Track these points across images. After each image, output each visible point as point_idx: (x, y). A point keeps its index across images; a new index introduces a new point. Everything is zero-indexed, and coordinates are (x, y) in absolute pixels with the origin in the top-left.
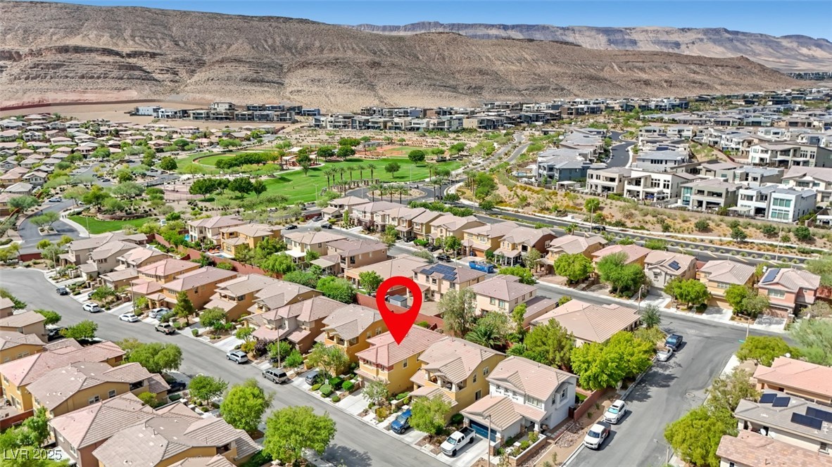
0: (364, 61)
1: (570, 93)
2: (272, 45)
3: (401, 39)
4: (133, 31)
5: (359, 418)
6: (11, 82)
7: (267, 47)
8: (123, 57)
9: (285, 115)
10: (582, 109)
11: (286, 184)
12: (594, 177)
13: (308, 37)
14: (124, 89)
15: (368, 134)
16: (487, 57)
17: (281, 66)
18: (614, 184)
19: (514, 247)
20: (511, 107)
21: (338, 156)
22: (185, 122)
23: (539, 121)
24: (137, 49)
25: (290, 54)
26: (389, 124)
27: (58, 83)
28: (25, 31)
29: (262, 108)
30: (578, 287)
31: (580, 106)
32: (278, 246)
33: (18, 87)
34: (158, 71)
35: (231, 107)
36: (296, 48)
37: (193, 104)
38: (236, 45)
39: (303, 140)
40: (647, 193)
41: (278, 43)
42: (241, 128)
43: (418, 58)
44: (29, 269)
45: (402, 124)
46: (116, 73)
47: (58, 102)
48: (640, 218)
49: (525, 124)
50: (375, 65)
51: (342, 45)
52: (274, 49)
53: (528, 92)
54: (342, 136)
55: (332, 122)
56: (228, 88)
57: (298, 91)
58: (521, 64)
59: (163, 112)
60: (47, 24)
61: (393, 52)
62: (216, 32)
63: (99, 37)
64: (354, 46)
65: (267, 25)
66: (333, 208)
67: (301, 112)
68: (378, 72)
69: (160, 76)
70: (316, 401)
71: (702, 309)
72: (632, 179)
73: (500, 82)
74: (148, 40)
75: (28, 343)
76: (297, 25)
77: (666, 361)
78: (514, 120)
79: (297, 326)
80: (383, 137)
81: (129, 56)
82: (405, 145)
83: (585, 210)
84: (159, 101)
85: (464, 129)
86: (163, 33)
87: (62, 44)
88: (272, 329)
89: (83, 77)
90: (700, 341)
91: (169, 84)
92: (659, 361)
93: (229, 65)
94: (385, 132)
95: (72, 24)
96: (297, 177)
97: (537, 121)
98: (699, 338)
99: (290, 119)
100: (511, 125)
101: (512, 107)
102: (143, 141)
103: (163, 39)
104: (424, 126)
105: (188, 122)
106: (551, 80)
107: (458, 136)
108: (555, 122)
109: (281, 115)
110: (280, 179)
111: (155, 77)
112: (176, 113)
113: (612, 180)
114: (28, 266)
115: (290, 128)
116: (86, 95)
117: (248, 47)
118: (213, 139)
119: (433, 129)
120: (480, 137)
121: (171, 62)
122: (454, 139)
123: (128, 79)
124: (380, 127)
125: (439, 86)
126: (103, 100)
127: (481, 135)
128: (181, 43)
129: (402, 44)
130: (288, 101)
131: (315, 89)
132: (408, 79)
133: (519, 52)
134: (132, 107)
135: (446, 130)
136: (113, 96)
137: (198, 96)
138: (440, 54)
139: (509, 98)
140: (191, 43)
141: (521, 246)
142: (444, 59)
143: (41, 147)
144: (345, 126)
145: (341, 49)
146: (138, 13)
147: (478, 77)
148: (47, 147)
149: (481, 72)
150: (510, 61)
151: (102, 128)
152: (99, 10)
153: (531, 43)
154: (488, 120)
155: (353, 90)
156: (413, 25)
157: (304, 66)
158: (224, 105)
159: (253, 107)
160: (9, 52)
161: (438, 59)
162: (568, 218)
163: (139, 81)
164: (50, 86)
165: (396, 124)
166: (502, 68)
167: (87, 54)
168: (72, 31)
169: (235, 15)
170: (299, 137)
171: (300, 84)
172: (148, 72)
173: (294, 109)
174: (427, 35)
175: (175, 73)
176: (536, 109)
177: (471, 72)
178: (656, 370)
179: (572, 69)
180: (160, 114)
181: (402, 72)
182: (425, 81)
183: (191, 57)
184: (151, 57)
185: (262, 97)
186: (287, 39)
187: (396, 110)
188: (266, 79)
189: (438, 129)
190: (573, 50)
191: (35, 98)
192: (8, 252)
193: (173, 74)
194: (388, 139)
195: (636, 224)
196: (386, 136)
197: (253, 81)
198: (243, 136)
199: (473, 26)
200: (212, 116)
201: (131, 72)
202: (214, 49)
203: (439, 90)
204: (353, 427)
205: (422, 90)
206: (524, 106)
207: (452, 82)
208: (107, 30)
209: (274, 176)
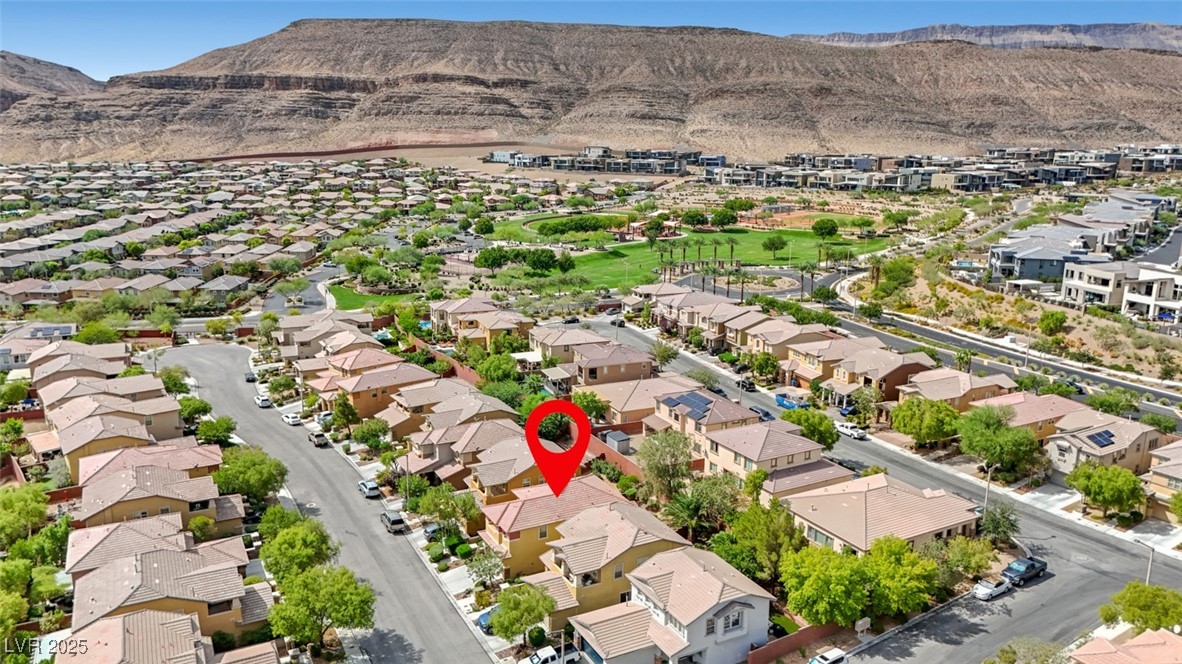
0: (807, 86)
1: (1153, 134)
2: (679, 67)
3: (872, 53)
4: (506, 52)
5: (453, 600)
6: (360, 119)
7: (672, 69)
8: (488, 87)
9: (673, 164)
10: (1161, 162)
11: (618, 260)
12: (1076, 275)
13: (731, 54)
14: (483, 128)
15: (775, 193)
16: (1012, 78)
17: (687, 95)
18: (1106, 290)
19: (853, 378)
20: (1033, 157)
21: (713, 225)
22: (542, 172)
23: (1071, 180)
24: (506, 77)
25: (702, 79)
26: (811, 180)
27: (409, 120)
28: (385, 56)
29: (646, 155)
30: (931, 455)
31: (1157, 157)
32: (515, 345)
33: (367, 125)
34: (527, 105)
35: (607, 152)
36: (712, 70)
37: (561, 148)
38: (631, 68)
39: (682, 200)
40: (1161, 309)
41: (688, 64)
42: (608, 183)
43: (894, 80)
44: (242, 346)
45: (830, 179)
46: (476, 108)
47: (407, 144)
48: (1132, 351)
49: (1044, 185)
50: (822, 91)
51: (779, 64)
52: (682, 73)
53: (1074, 133)
54: (738, 196)
55: (728, 175)
56: (608, 127)
57: (703, 131)
58: (1071, 87)
59: (519, 158)
60: (410, 47)
61: (855, 72)
62: (608, 51)
63: (465, 61)
64: (797, 64)
65: (677, 39)
66: (637, 297)
67: (697, 161)
68: (824, 103)
69: (530, 111)
70: (418, 565)
71: (1132, 521)
72: (1140, 283)
73: (1027, 119)
74: (522, 64)
75: (130, 435)
76: (719, 38)
77: (987, 601)
78: (1023, 177)
79: (451, 458)
80: (796, 198)
81: (496, 85)
82: (829, 211)
83: (1039, 331)
84: (521, 144)
85: (929, 190)
86: (541, 55)
87: (421, 72)
88: (420, 457)
89: (438, 113)
90: (1083, 577)
91: (538, 121)
92: (975, 597)
93: (616, 95)
94: (803, 192)
95: (437, 46)
96: (639, 252)
97: (1066, 179)
98: (1085, 571)
99: (678, 171)
100: (1014, 186)
101: (1036, 156)
102: (478, 196)
103: (541, 62)
104: (864, 183)
105: (548, 173)
106: (1123, 112)
107: (914, 200)
108: (1100, 181)
109: (667, 164)
110: (611, 253)
111: (523, 113)
112: (534, 160)
113: (1105, 282)
114: (242, 343)
115: (675, 181)
116: (440, 135)
117: (646, 70)
118: (565, 196)
119: (878, 188)
120: (952, 202)
121: (545, 92)
122: (907, 204)
123: (490, 114)
124: (797, 183)
125: (918, 122)
126: (457, 143)
127: (955, 199)
128: (562, 67)
129: (871, 60)
130: (686, 146)
131: (726, 128)
132: (869, 112)
133: (1071, 68)
134: (486, 152)
135: (898, 190)
136: (469, 137)
137: (569, 138)
138: (932, 74)
139: (1039, 141)
140: (575, 68)
141: (863, 379)
142: (936, 81)
143: (363, 199)
144: (745, 181)
145: (776, 69)
146: (515, 29)
147: (990, 108)
148: (369, 199)
149: (996, 101)
150: (1051, 83)
151: (441, 178)
152: (470, 27)
153: (1095, 54)
154: (973, 177)
155: (782, 129)
156: (915, 30)
157: (717, 95)
158: (596, 150)
159: (634, 153)
160: (364, 82)
161: (926, 82)
162: (1005, 342)
163: (502, 118)
164: (401, 124)
165: (822, 179)
166: (1034, 94)
167: (447, 84)
168: (436, 54)
169: (636, 27)
170: (680, 196)
171: (706, 121)
172: (516, 107)
173: (689, 155)
174: (915, 45)
175: (548, 107)
176: (1077, 159)
177: (978, 102)
178: (957, 612)
179: (1167, 94)
180: (517, 160)
181: (863, 102)
182: (897, 115)
183: (571, 86)
184: (522, 86)
185: (652, 140)
186: (702, 58)
187: (833, 159)
188: (662, 114)
189: (885, 188)
190: (1175, 64)
191: (382, 138)
192: (224, 323)
193: (545, 108)
194: (804, 201)
195: (1120, 362)
196: (801, 198)
197: (643, 117)
198: (605, 192)
199: (1015, 28)
200: (577, 165)
201: (494, 106)
202: (602, 74)
203: (918, 128)
204: (435, 610)
205: (890, 127)
206: (1056, 154)
207: (942, 117)
208: (475, 52)
209: (603, 249)
